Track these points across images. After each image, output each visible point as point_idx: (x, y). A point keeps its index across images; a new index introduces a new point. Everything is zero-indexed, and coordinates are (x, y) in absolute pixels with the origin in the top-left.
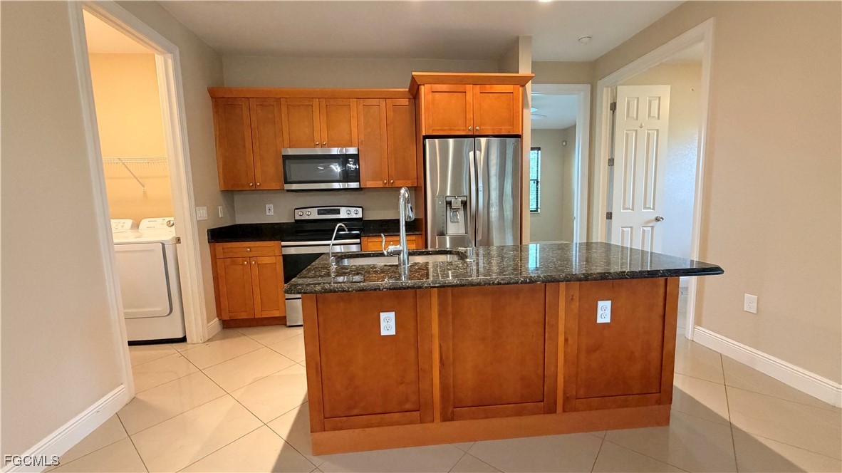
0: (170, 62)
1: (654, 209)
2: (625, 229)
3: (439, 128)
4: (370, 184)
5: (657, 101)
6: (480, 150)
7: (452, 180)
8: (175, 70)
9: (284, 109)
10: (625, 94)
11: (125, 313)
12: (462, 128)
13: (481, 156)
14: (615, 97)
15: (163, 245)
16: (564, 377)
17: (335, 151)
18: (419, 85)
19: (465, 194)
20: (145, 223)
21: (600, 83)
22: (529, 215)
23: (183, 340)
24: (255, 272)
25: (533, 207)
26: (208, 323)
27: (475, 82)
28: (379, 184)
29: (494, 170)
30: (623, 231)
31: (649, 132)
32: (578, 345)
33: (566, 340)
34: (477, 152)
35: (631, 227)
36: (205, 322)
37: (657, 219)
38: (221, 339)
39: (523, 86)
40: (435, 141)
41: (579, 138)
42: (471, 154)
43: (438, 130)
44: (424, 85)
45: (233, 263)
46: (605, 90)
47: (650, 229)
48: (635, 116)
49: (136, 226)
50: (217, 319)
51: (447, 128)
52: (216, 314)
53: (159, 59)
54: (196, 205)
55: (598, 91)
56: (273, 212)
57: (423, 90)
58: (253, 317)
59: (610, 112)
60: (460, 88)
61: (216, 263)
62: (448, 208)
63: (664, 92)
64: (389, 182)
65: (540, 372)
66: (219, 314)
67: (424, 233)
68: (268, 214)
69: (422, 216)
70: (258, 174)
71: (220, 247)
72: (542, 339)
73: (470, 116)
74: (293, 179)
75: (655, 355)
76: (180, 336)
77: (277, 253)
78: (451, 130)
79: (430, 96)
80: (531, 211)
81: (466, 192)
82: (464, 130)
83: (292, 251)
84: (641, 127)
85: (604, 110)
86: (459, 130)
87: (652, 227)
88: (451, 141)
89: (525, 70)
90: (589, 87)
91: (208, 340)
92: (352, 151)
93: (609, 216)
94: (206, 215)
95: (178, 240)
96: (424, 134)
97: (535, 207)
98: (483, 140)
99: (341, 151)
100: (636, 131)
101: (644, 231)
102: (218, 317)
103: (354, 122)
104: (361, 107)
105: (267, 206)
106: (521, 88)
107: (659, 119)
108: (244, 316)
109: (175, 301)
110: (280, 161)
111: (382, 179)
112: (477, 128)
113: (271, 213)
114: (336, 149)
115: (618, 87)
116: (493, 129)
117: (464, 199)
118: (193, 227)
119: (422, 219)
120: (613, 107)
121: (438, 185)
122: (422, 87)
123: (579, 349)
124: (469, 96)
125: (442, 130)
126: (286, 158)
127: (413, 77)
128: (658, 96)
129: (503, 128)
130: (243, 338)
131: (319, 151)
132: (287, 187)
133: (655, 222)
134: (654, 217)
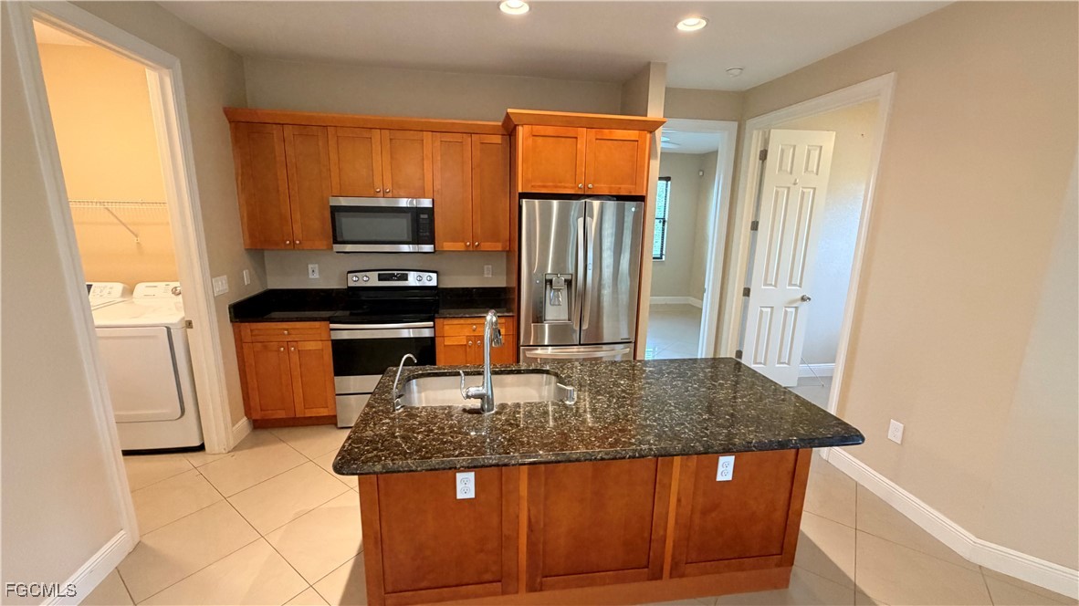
0: (168, 81)
1: (800, 286)
2: (764, 310)
3: (540, 184)
4: (448, 246)
5: (818, 151)
6: (592, 217)
7: (555, 253)
8: (176, 92)
9: (332, 143)
10: (779, 139)
11: (116, 416)
12: (571, 185)
13: (593, 224)
14: (766, 142)
15: (169, 329)
16: (674, 541)
17: (404, 203)
18: (516, 126)
19: (570, 272)
20: (141, 289)
21: (750, 123)
22: (651, 264)
23: (201, 448)
24: (295, 358)
25: (656, 252)
26: (233, 425)
27: (590, 125)
28: (460, 246)
29: (608, 242)
30: (761, 312)
31: (805, 190)
32: (693, 506)
33: (679, 500)
34: (588, 219)
35: (772, 307)
36: (230, 425)
37: (803, 299)
38: (251, 447)
39: (652, 132)
40: (534, 203)
41: (719, 175)
42: (581, 220)
43: (539, 186)
44: (522, 125)
45: (266, 347)
46: (755, 132)
47: (793, 310)
48: (789, 170)
49: (129, 291)
50: (245, 419)
51: (551, 184)
52: (243, 414)
53: (152, 76)
54: (213, 276)
55: (747, 135)
56: (318, 275)
57: (521, 131)
58: (293, 416)
59: (758, 162)
60: (571, 132)
61: (242, 348)
62: (548, 286)
63: (828, 140)
64: (473, 244)
65: (646, 535)
66: (248, 413)
67: (515, 314)
68: (311, 276)
69: (514, 284)
70: (297, 228)
71: (247, 328)
72: (650, 500)
73: (581, 169)
74: (346, 238)
75: (779, 515)
76: (197, 443)
77: (324, 336)
78: (556, 187)
79: (530, 141)
80: (654, 258)
81: (571, 269)
82: (572, 188)
83: (345, 335)
84: (795, 184)
85: (752, 159)
86: (565, 187)
87: (796, 308)
88: (555, 203)
89: (655, 112)
90: (735, 124)
91: (236, 449)
92: (426, 203)
93: (747, 292)
94: (226, 287)
95: (189, 324)
96: (520, 191)
97: (659, 253)
98: (596, 204)
99: (411, 202)
100: (789, 188)
101: (786, 312)
102: (246, 415)
103: (427, 164)
104: (438, 143)
105: (310, 266)
106: (648, 135)
107: (817, 174)
108: (281, 414)
109: (186, 401)
110: (328, 214)
111: (463, 241)
112: (590, 186)
113: (316, 276)
114: (406, 199)
115: (772, 131)
116: (611, 188)
117: (569, 277)
118: (208, 306)
119: (513, 288)
120: (764, 155)
121: (537, 259)
122: (520, 128)
123: (692, 511)
124: (581, 145)
125: (544, 187)
126: (335, 210)
127: (508, 115)
128: (821, 144)
129: (623, 186)
130: (281, 446)
131: (383, 202)
132: (338, 247)
133: (800, 302)
134: (799, 296)
